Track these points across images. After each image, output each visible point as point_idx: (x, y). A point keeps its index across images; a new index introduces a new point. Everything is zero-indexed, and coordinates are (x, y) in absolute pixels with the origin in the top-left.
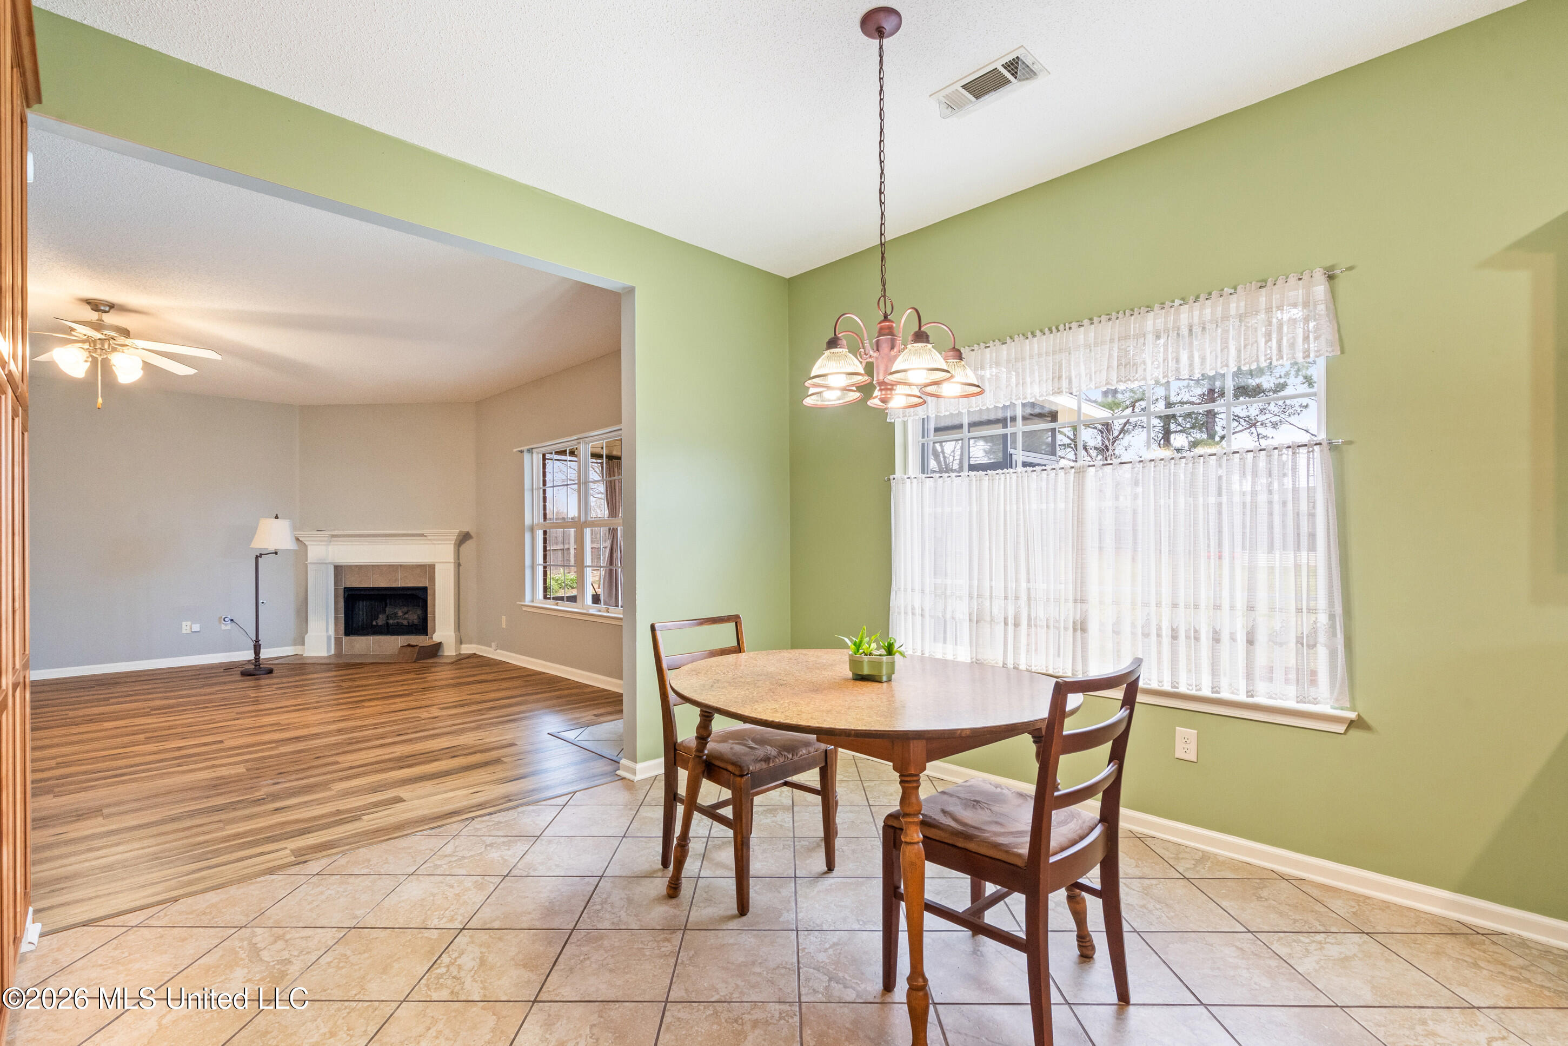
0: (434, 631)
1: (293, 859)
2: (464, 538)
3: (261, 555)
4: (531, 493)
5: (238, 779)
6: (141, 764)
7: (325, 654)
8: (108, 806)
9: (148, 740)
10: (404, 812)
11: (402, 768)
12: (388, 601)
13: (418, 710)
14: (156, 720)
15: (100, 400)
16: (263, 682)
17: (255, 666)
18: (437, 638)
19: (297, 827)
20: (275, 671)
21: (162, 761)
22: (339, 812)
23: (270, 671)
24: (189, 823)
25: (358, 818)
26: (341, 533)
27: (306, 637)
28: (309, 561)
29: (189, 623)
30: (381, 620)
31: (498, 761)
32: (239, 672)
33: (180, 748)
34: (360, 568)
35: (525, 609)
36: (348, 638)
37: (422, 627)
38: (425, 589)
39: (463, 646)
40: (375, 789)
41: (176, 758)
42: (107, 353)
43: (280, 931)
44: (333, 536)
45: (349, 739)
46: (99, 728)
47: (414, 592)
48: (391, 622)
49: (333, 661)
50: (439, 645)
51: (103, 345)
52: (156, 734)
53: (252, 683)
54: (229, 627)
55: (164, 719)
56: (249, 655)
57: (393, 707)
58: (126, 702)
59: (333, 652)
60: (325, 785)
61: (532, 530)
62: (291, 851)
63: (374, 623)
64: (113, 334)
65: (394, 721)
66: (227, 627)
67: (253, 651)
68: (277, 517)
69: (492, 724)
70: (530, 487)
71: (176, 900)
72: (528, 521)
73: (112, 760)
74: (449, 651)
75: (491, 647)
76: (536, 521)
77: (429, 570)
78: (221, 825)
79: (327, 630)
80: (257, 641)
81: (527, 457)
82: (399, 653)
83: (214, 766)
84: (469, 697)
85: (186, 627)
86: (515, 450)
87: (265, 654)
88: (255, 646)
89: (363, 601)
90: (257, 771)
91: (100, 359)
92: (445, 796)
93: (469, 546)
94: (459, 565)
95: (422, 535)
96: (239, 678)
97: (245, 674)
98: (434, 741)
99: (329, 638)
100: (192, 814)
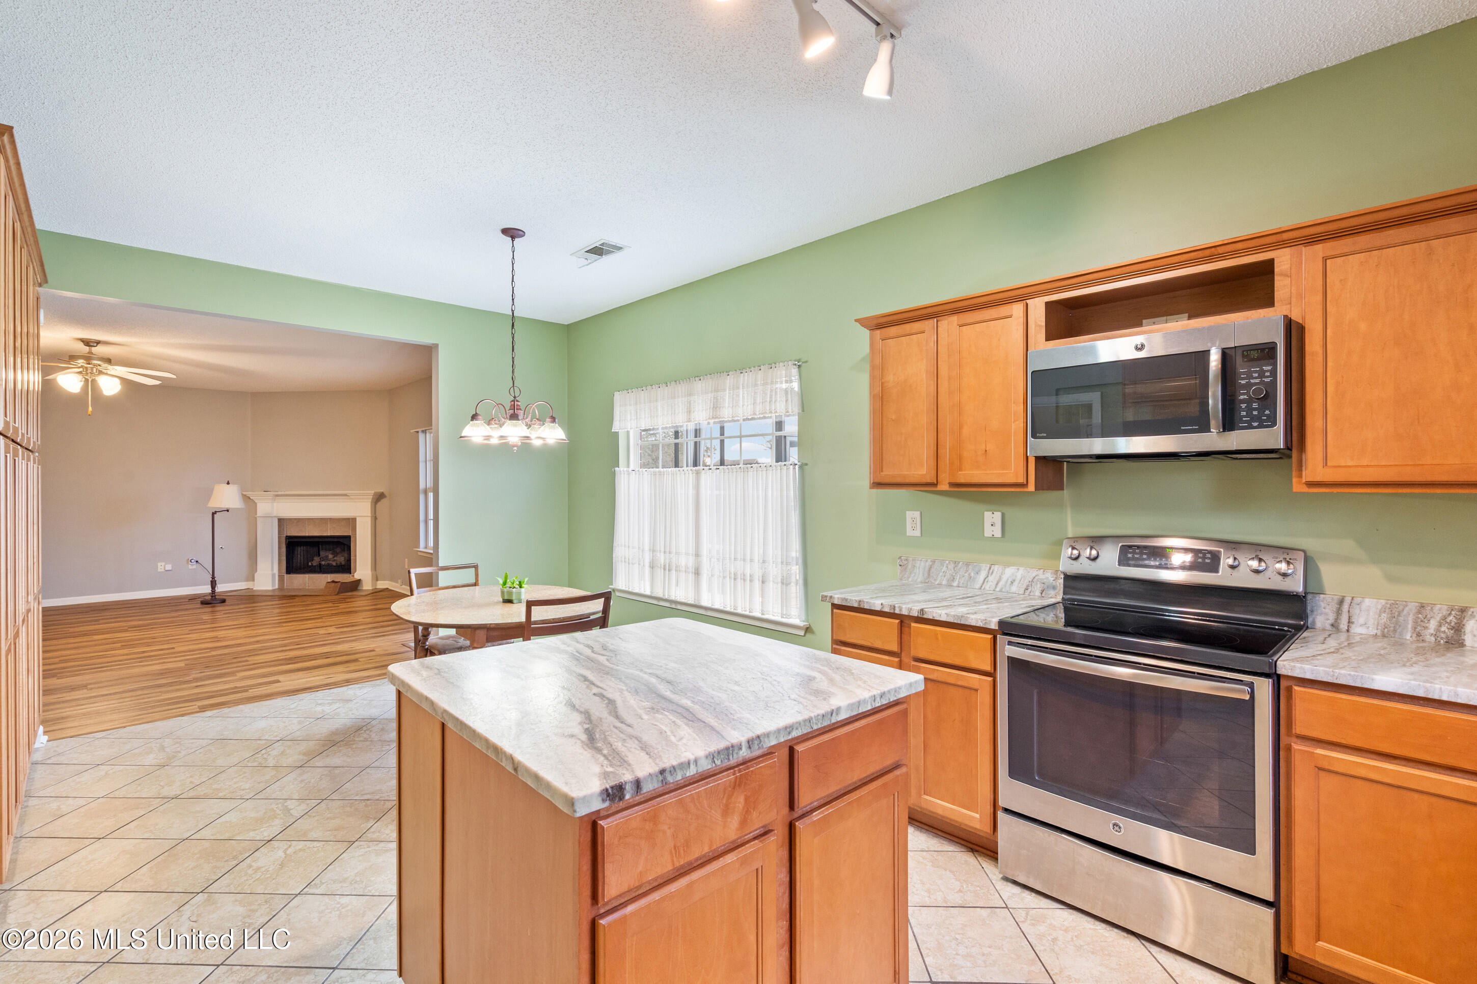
0: (355, 571)
1: (198, 710)
2: (379, 497)
3: (216, 512)
4: (425, 463)
5: (179, 669)
6: (116, 661)
7: (270, 588)
8: (91, 684)
9: (123, 647)
10: (276, 688)
11: (289, 664)
12: (320, 546)
13: (317, 629)
14: (131, 635)
15: (90, 409)
16: (218, 609)
17: (212, 597)
18: (357, 576)
19: (207, 695)
20: (227, 601)
21: (130, 659)
22: (236, 687)
23: (223, 601)
24: (140, 692)
25: (247, 691)
26: (283, 493)
27: (256, 575)
28: (259, 514)
29: (163, 564)
30: (316, 561)
31: (356, 660)
32: (199, 602)
33: (144, 652)
34: (299, 521)
35: (419, 554)
36: (289, 575)
37: (346, 568)
38: (348, 538)
39: (379, 582)
40: (264, 676)
41: (141, 658)
42: (95, 375)
43: (178, 740)
44: (277, 496)
45: (262, 647)
46: (90, 639)
47: (339, 540)
48: (323, 563)
49: (277, 593)
50: (359, 582)
51: (92, 370)
52: (129, 643)
53: (210, 610)
54: (194, 567)
55: (133, 634)
56: (207, 589)
57: (303, 627)
58: (111, 623)
59: (277, 587)
60: (233, 673)
61: (426, 492)
62: (199, 706)
63: (310, 564)
64: (99, 363)
65: (298, 636)
66: (194, 566)
67: (210, 586)
68: (228, 483)
69: (367, 638)
70: (424, 459)
71: (125, 727)
72: (422, 486)
73: (98, 658)
74: (367, 586)
75: (397, 583)
76: (428, 486)
77: (351, 522)
78: (160, 694)
79: (272, 570)
80: (213, 577)
81: (421, 436)
82: (326, 587)
83: (164, 663)
84: (363, 620)
85: (161, 567)
86: (412, 431)
87: (220, 588)
88: (211, 582)
89: (301, 546)
90: (190, 667)
91: (90, 380)
92: (308, 679)
93: (383, 503)
94: (376, 518)
95: (346, 495)
96: (199, 605)
97: (205, 603)
98: (321, 648)
99: (273, 575)
100: (142, 688)
